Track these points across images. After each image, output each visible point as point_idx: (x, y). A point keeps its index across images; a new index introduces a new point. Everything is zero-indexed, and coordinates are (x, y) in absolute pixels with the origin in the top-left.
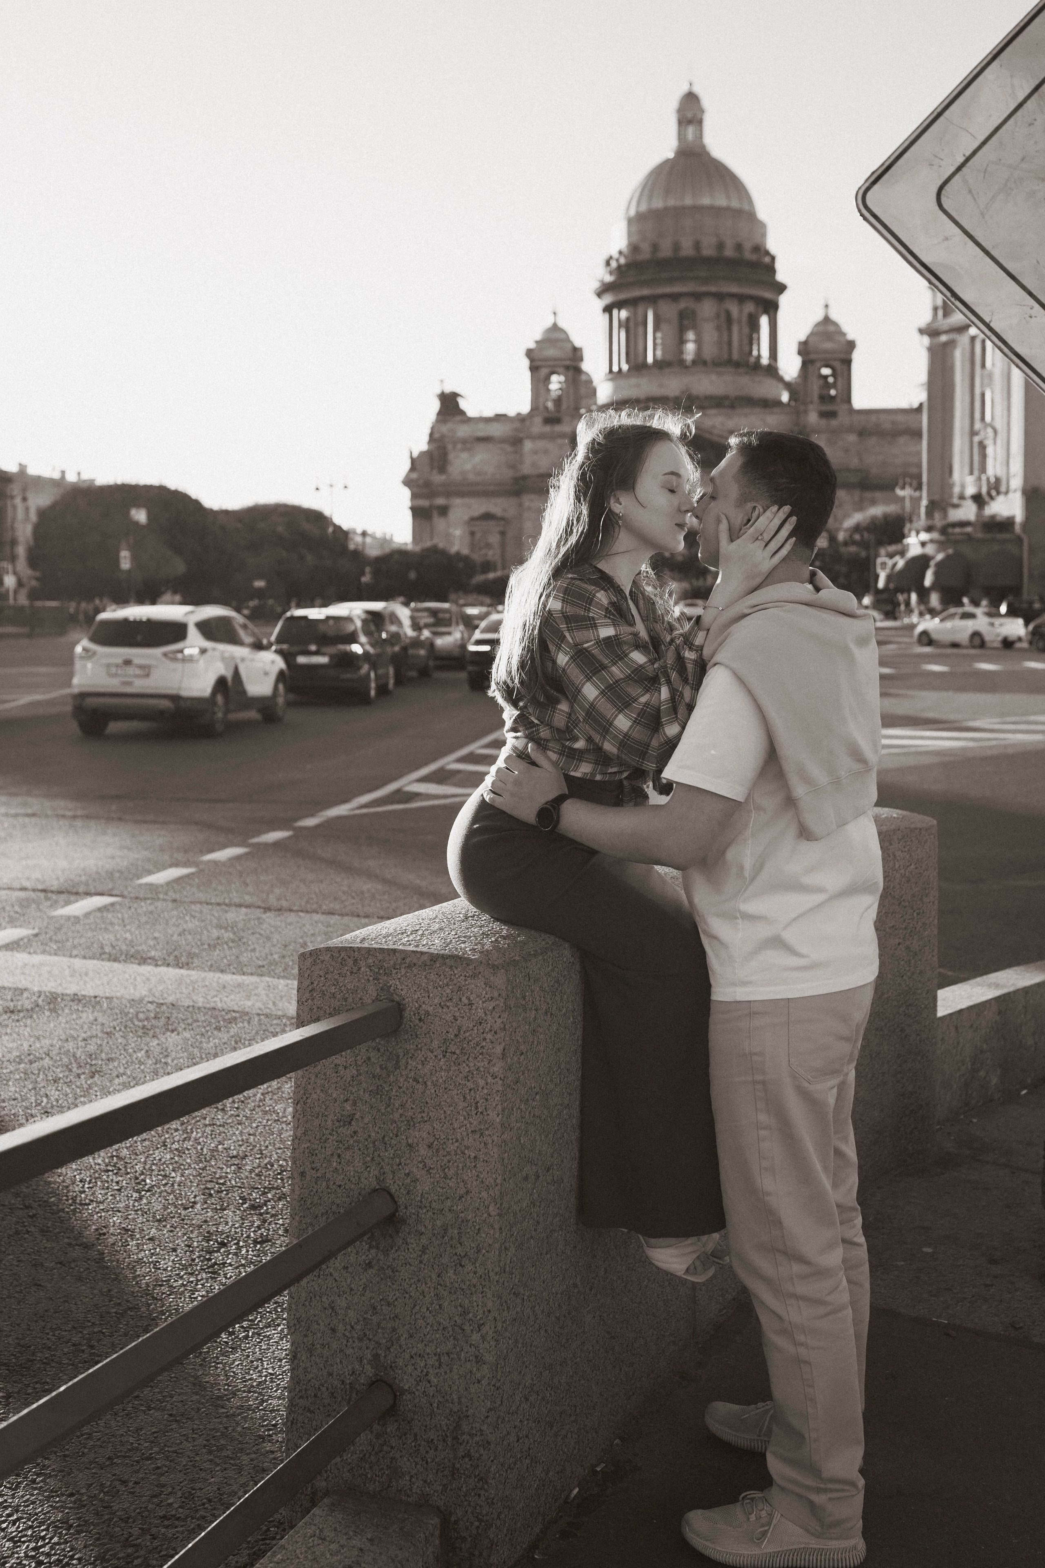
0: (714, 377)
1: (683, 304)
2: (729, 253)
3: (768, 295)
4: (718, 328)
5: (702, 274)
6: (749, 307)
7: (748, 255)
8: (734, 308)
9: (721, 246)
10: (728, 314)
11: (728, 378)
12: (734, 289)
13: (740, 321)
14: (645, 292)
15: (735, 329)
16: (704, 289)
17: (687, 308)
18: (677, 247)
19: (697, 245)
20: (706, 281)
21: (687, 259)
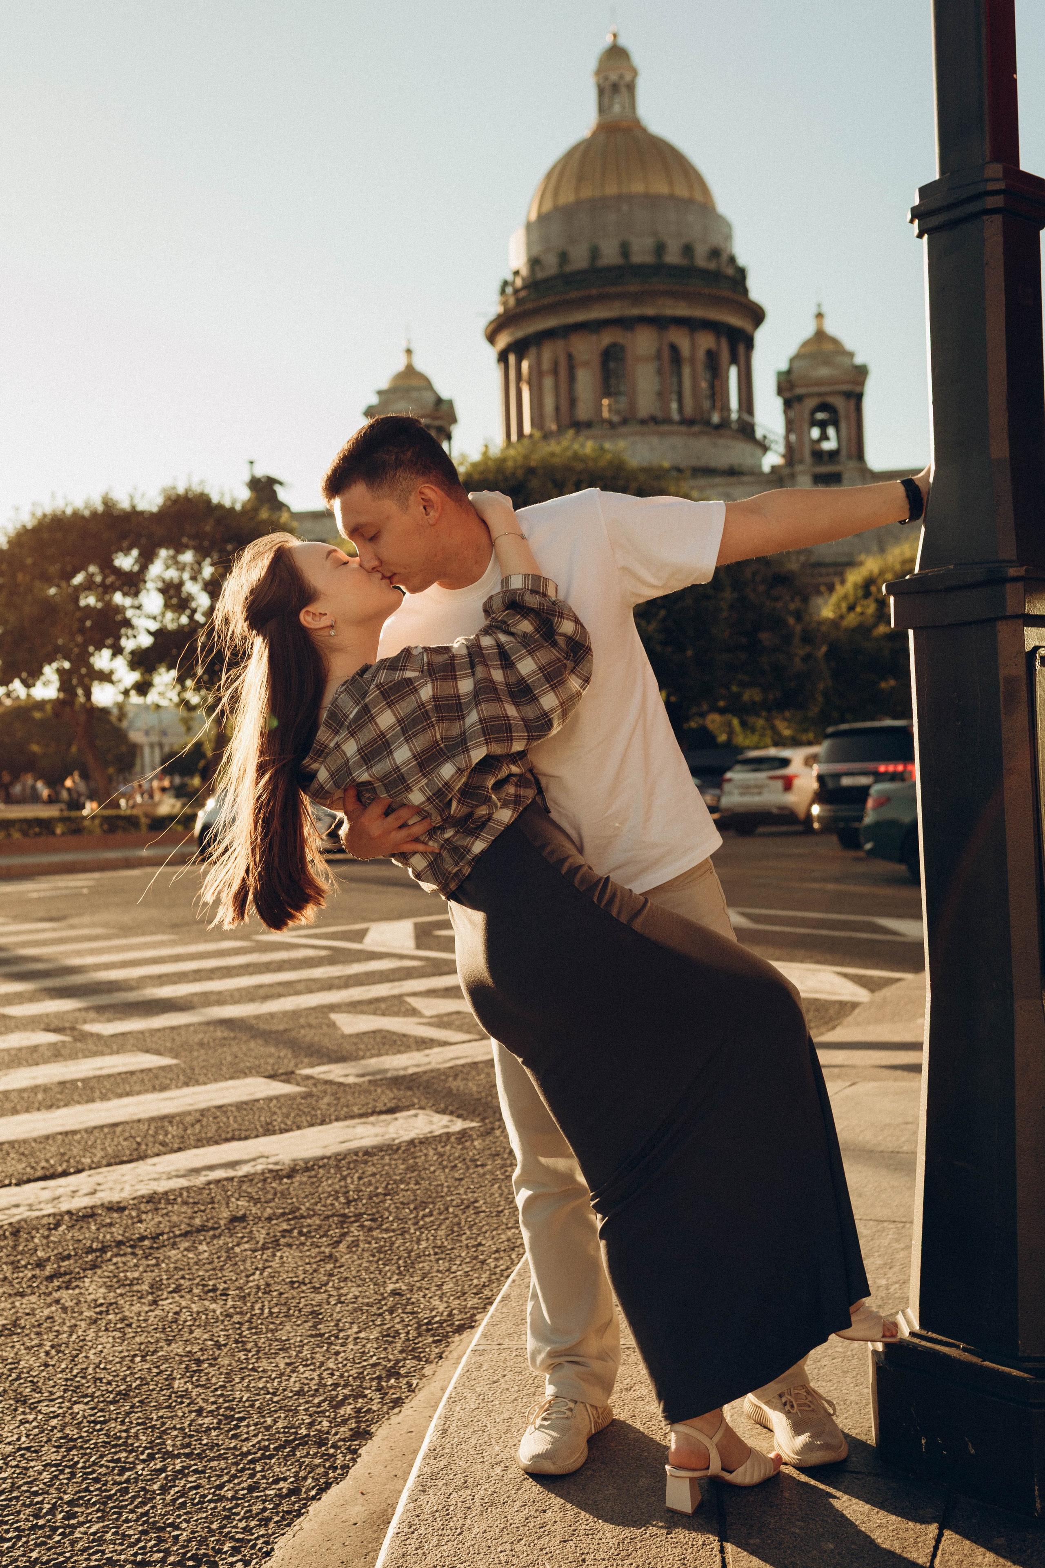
0: (655, 440)
1: (607, 338)
2: (673, 257)
3: (735, 321)
4: (660, 372)
5: (632, 288)
6: (706, 341)
7: (701, 260)
8: (682, 340)
9: (660, 249)
10: (674, 349)
11: (677, 441)
12: (682, 310)
13: (692, 360)
14: (550, 322)
15: (686, 371)
16: (636, 311)
17: (614, 345)
18: (595, 253)
19: (625, 250)
20: (637, 298)
21: (609, 269)
